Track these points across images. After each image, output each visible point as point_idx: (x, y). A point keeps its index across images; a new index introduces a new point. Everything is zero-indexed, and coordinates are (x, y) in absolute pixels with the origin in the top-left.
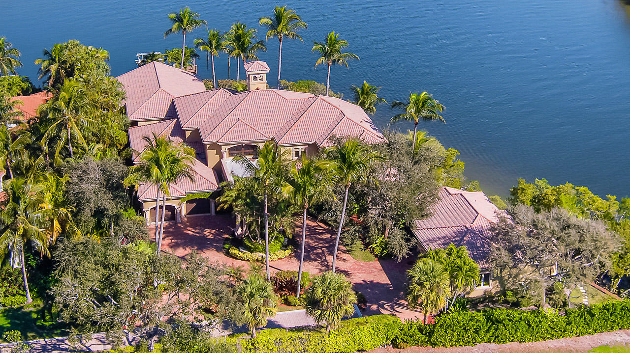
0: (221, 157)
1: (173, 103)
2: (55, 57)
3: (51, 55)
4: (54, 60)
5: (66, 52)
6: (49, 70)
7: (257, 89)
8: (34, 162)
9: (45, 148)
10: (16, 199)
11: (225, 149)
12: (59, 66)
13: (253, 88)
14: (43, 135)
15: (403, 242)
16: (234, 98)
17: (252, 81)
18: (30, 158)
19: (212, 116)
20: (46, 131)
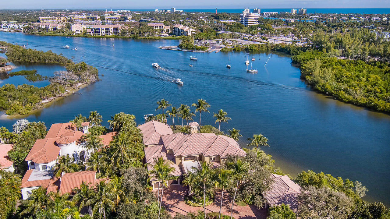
0: (182, 161)
1: (161, 137)
2: (115, 119)
3: (114, 119)
4: (115, 120)
5: (119, 117)
6: (113, 124)
7: (194, 133)
8: (108, 166)
9: (113, 161)
10: (102, 189)
11: (183, 158)
12: (117, 122)
13: (192, 132)
14: (112, 155)
15: (261, 201)
16: (185, 137)
17: (192, 130)
18: (107, 165)
19: (177, 144)
20: (113, 154)
